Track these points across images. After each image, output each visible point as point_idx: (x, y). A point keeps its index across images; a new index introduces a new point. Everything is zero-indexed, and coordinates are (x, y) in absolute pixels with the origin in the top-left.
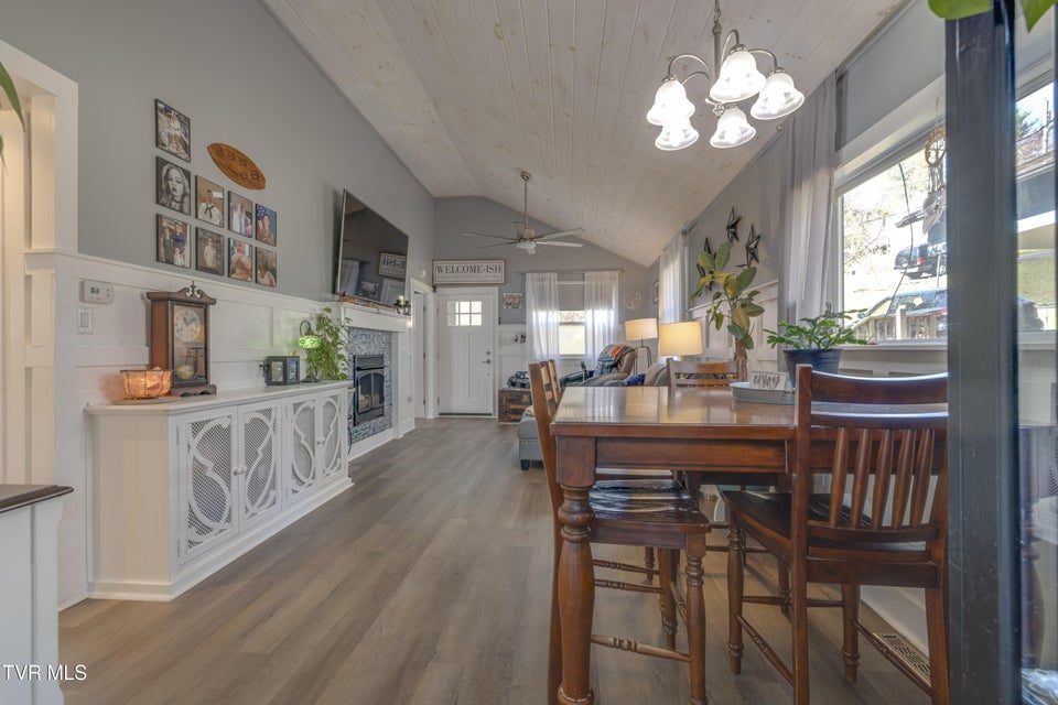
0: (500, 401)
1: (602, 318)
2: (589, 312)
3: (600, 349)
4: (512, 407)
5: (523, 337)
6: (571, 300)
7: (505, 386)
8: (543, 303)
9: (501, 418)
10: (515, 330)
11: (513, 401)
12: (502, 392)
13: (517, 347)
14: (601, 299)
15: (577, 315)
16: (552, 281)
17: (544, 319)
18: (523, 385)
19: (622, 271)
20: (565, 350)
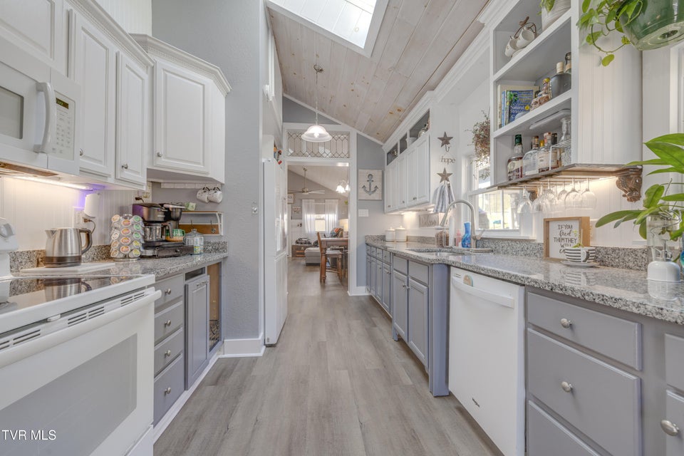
0: (292, 249)
1: (332, 217)
2: (327, 215)
3: (331, 230)
4: (297, 251)
5: (301, 224)
6: (319, 210)
7: (294, 244)
8: (309, 211)
9: (293, 256)
10: (298, 221)
11: (297, 249)
12: (293, 246)
13: (299, 228)
14: (331, 210)
15: (322, 216)
16: (312, 203)
17: (309, 217)
18: (301, 243)
19: (340, 199)
20: (318, 230)
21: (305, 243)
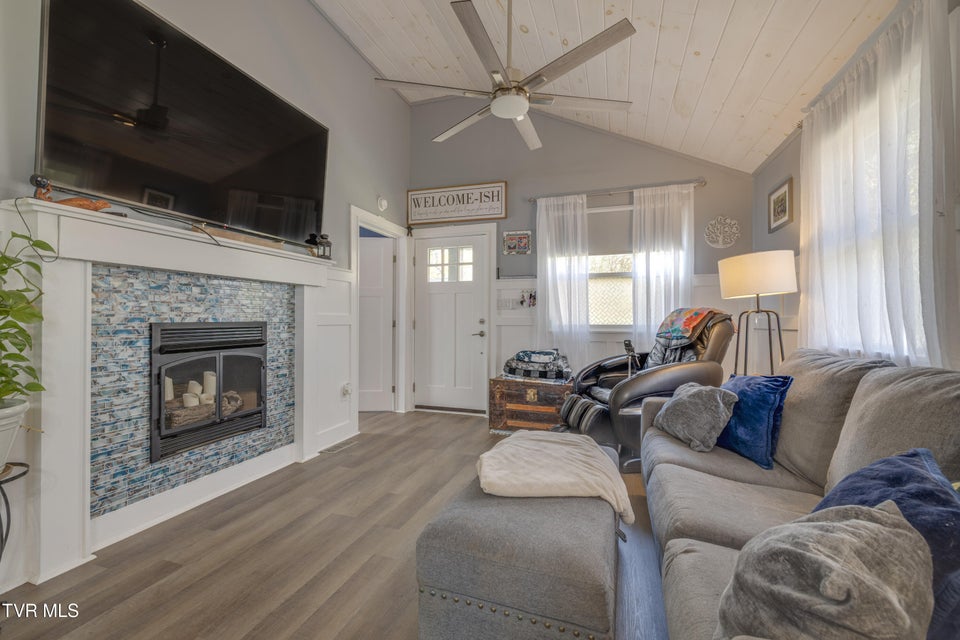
0: (491, 397)
1: (664, 265)
2: (641, 255)
3: (659, 318)
4: (510, 406)
5: (533, 297)
6: (611, 237)
7: (499, 373)
8: (564, 243)
10: (522, 285)
11: (511, 398)
12: (493, 383)
13: (524, 312)
14: (662, 232)
15: (621, 261)
16: (578, 208)
18: (527, 373)
19: (701, 183)
20: (598, 318)
21: (543, 375)
